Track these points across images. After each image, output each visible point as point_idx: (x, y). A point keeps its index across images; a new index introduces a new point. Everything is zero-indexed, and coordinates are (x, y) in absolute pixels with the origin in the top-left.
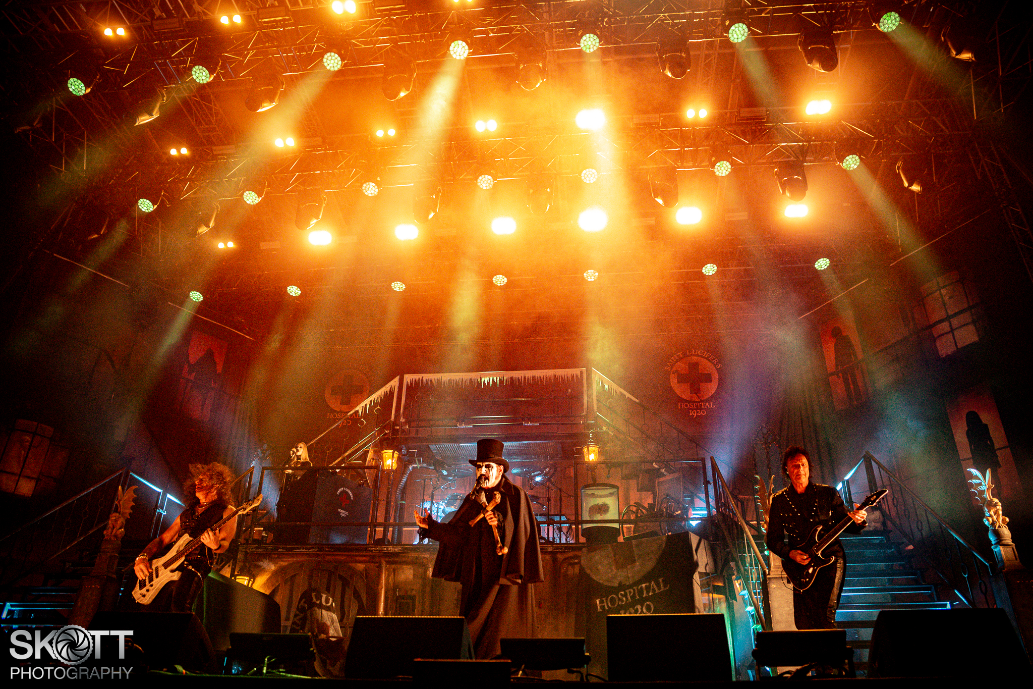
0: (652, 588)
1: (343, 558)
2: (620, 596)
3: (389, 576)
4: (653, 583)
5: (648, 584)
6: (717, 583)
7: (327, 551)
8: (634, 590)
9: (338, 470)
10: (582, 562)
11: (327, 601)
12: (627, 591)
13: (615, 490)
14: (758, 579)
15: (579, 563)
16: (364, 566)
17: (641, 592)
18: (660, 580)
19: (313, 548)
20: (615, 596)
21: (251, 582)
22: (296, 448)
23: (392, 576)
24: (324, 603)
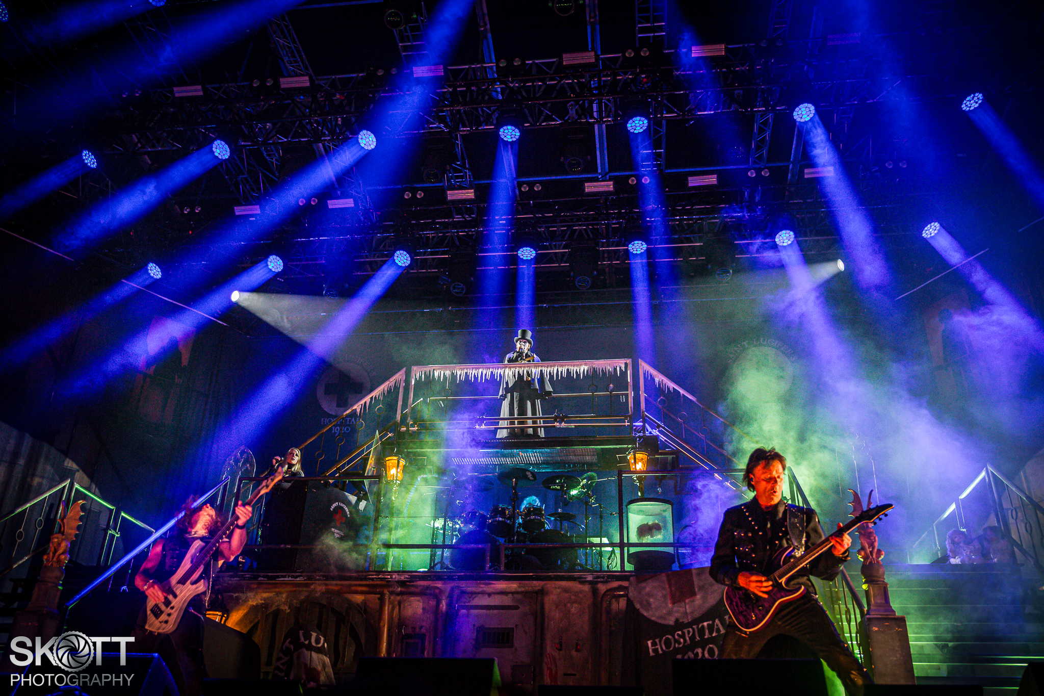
0: (716, 627)
1: (337, 588)
2: (676, 637)
3: (393, 609)
4: (717, 621)
5: (711, 622)
7: (318, 579)
8: (693, 630)
10: (630, 594)
11: (318, 641)
15: (626, 595)
16: (363, 597)
17: (702, 631)
19: (300, 576)
20: (670, 637)
21: (224, 618)
23: (397, 609)
24: (313, 644)
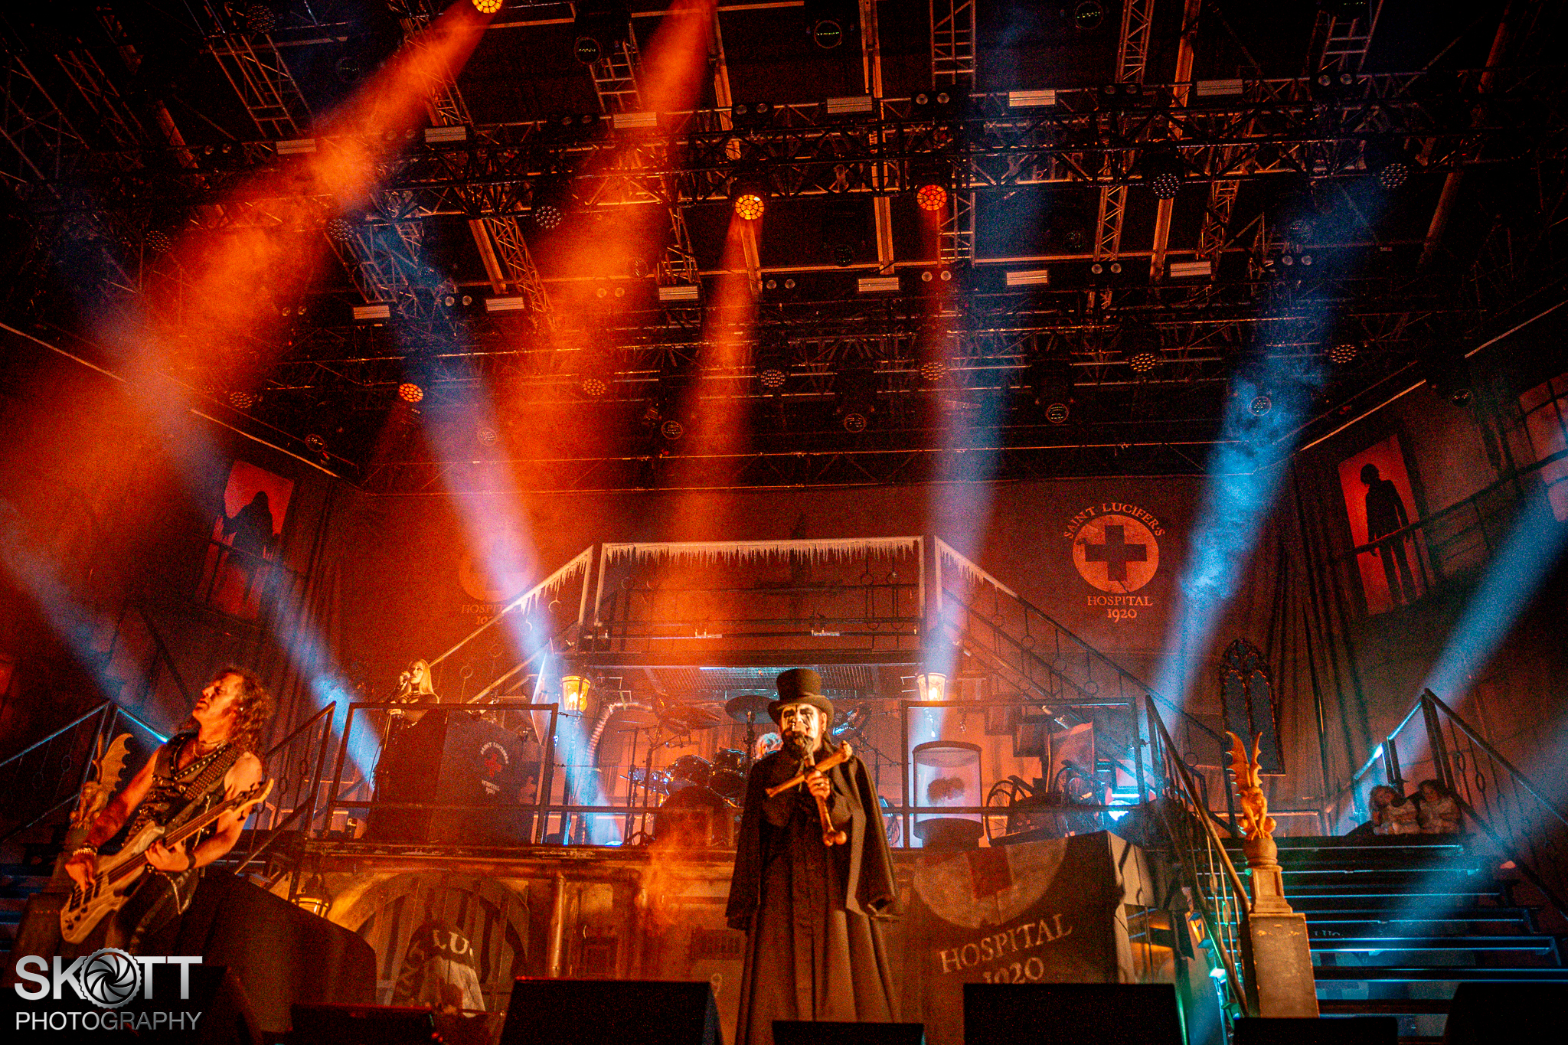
0: (1040, 932)
1: (489, 868)
2: (983, 945)
3: (570, 901)
4: (1042, 923)
5: (1033, 925)
6: (1159, 923)
7: (461, 855)
8: (1009, 936)
9: (482, 712)
10: (916, 883)
11: (459, 946)
12: (997, 937)
13: (975, 753)
14: (1233, 918)
15: (911, 884)
16: (526, 883)
17: (1020, 938)
18: (1056, 917)
19: (435, 849)
20: (973, 946)
21: (325, 909)
22: (411, 671)
23: (575, 901)
24: (454, 949)
